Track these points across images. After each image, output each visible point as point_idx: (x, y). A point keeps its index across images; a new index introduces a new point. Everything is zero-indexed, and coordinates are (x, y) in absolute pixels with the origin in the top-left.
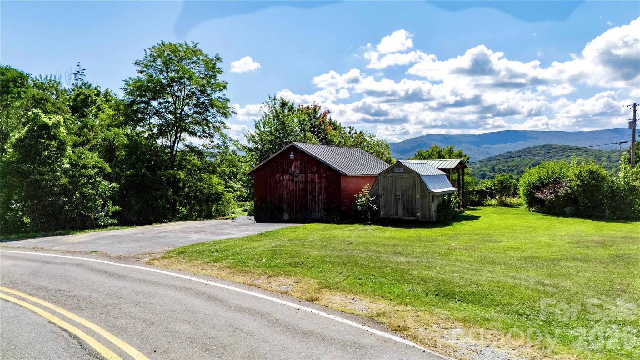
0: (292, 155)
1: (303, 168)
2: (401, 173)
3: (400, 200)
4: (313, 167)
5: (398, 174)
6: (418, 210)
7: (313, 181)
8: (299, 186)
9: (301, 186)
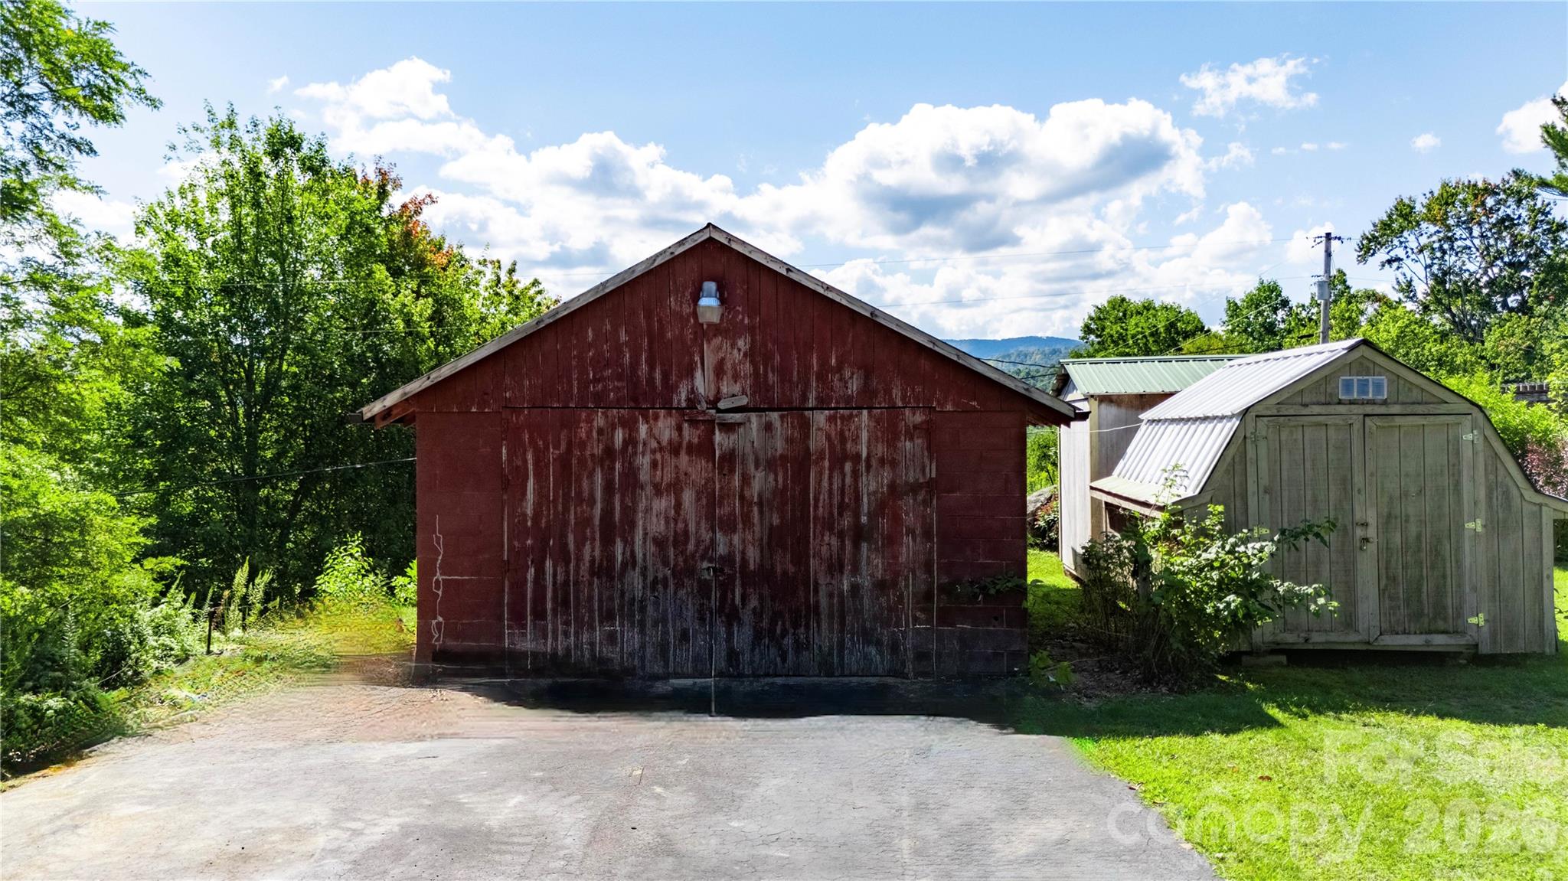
0: (709, 301)
1: (773, 378)
2: (1372, 402)
3: (1372, 548)
4: (839, 369)
5: (1355, 409)
6: (1470, 598)
7: (840, 455)
8: (746, 480)
9: (760, 482)
